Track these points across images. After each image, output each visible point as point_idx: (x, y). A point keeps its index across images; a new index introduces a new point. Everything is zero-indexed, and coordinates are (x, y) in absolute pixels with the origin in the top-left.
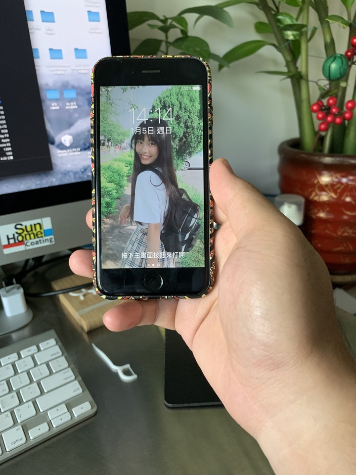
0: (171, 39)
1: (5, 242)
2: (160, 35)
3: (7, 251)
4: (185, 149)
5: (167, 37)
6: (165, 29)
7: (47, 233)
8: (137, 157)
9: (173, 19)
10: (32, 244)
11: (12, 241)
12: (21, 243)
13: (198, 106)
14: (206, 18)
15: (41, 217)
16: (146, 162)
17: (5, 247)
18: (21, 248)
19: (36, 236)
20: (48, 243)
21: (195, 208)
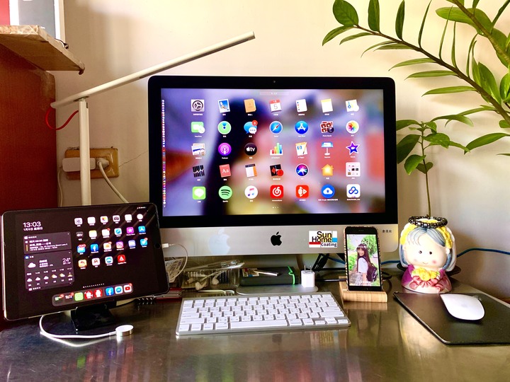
0: (425, 135)
1: (311, 241)
2: (419, 133)
3: (311, 246)
4: (372, 252)
5: (423, 134)
6: (422, 130)
7: (335, 240)
8: (358, 254)
9: (427, 124)
10: (325, 245)
11: (314, 241)
12: (319, 243)
13: (375, 240)
14: (453, 121)
15: (332, 230)
16: (361, 255)
17: (311, 243)
18: (318, 246)
19: (328, 240)
20: (333, 247)
21: (376, 269)
